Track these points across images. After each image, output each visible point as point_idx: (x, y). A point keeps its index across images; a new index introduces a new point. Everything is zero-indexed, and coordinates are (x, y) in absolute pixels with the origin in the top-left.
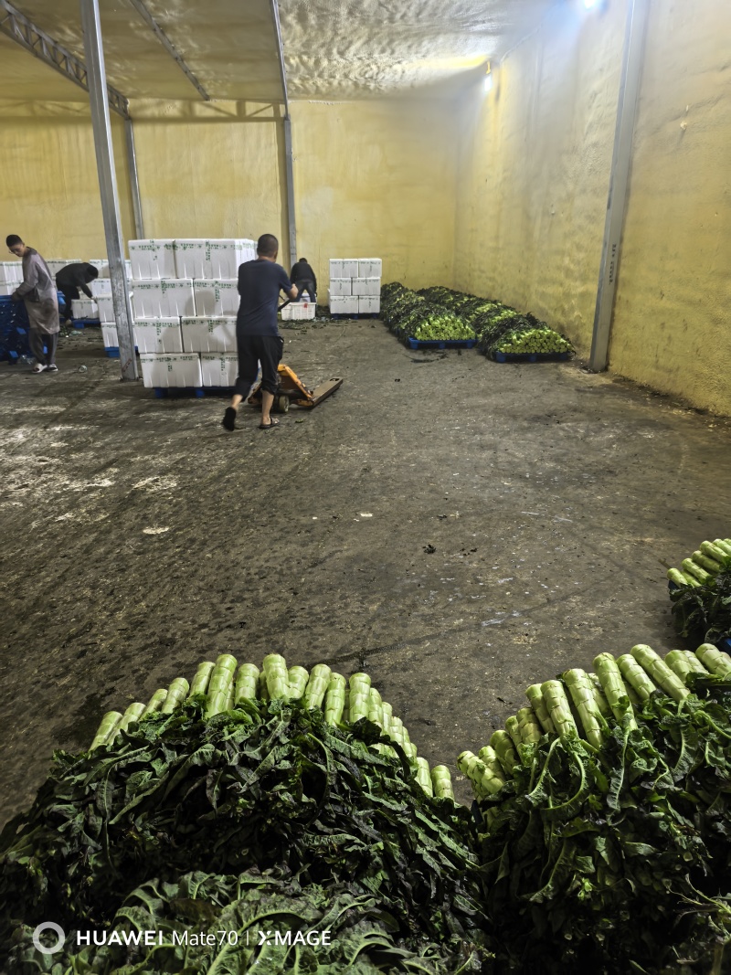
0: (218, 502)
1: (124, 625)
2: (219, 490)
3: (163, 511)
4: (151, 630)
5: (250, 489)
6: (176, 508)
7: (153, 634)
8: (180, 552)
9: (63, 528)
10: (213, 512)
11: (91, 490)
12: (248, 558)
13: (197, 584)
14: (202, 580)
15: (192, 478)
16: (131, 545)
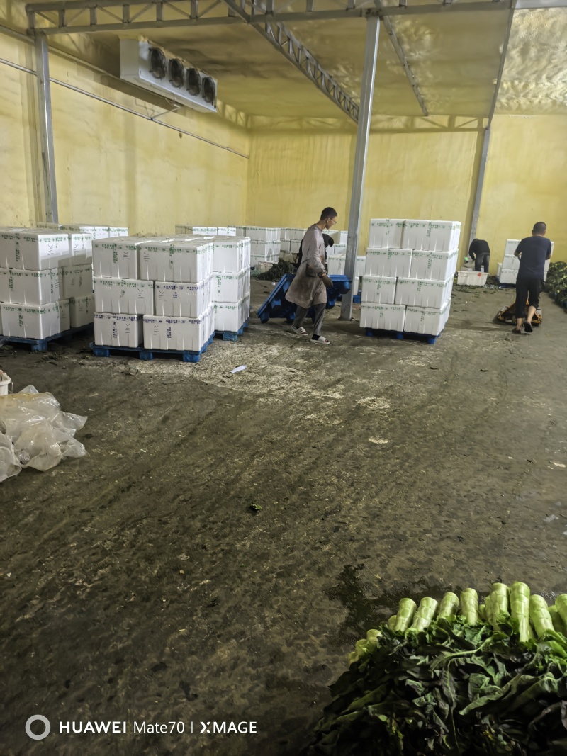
0: (425, 428)
1: (364, 514)
2: (424, 417)
3: (382, 427)
4: (386, 524)
5: (450, 421)
6: (392, 426)
7: (388, 528)
8: (400, 463)
9: (311, 425)
10: (422, 435)
11: (327, 399)
12: (456, 481)
13: (417, 494)
14: (421, 491)
15: (401, 404)
16: (361, 450)
